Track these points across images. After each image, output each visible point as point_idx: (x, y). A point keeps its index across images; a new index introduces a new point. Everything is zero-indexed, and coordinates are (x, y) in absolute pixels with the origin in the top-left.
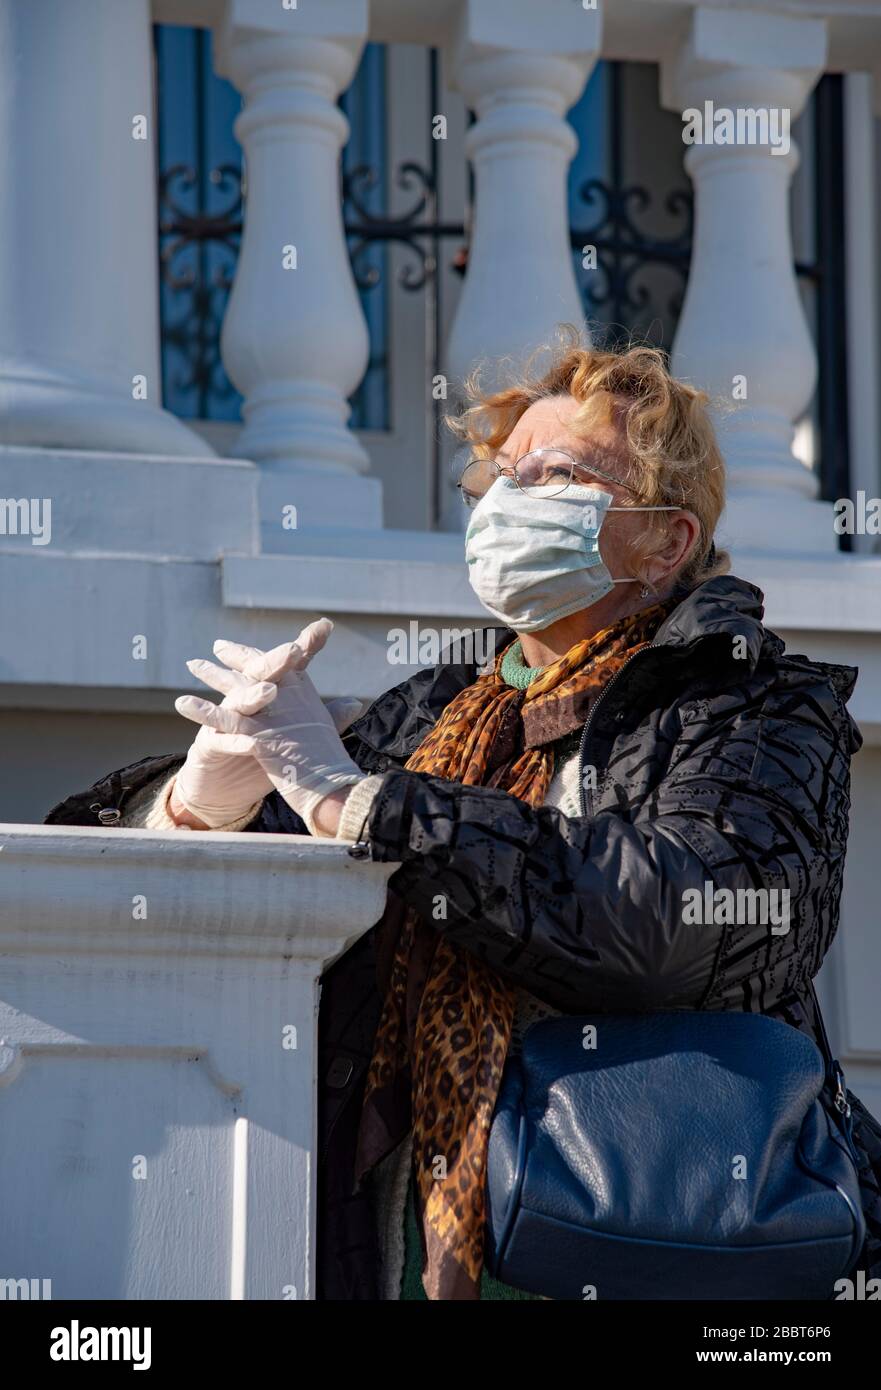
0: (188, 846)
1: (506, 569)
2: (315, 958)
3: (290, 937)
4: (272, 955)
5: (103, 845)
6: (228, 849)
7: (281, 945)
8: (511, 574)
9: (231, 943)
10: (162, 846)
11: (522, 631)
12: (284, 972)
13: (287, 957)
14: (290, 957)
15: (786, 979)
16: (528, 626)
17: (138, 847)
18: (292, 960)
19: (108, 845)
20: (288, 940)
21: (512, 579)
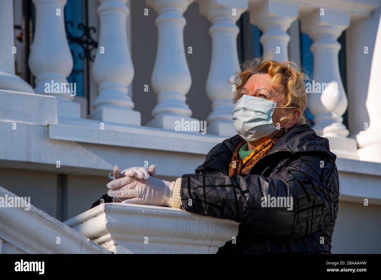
1: (244, 123)
2: (217, 247)
3: (212, 241)
4: (206, 245)
5: (169, 212)
7: (209, 243)
8: (246, 124)
9: (197, 242)
11: (248, 141)
12: (209, 250)
13: (210, 246)
15: (319, 223)
16: (250, 140)
17: (178, 213)
19: (171, 212)
20: (211, 241)
21: (246, 126)
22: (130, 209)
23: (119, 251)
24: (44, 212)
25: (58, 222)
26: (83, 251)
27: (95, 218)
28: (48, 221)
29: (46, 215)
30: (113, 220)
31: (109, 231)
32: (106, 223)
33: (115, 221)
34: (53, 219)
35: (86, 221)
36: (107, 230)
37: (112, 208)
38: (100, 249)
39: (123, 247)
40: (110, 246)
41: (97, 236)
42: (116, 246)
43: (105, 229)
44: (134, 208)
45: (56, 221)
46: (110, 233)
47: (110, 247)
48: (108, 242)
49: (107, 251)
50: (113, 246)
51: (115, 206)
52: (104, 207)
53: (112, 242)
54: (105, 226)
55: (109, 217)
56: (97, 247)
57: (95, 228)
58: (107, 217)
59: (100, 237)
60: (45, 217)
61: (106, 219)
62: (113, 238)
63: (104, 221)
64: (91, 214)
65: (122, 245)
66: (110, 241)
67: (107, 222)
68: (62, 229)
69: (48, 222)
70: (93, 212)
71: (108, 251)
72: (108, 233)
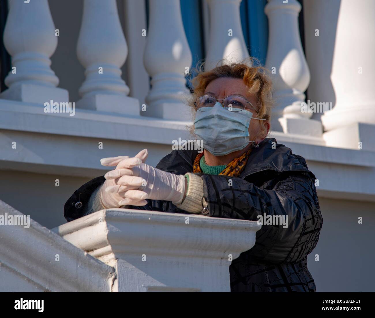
0: (202, 220)
2: (230, 259)
4: (218, 257)
6: (213, 221)
7: (221, 254)
9: (208, 253)
10: (195, 220)
12: (221, 263)
13: (222, 258)
14: (223, 258)
18: (223, 259)
20: (224, 252)
21: (221, 137)
22: (134, 216)
23: (121, 266)
24: (33, 221)
25: (51, 233)
26: (80, 267)
27: (90, 228)
28: (39, 231)
29: (36, 224)
30: (115, 229)
31: (109, 243)
32: (106, 234)
33: (117, 230)
34: (44, 229)
35: (77, 230)
36: (108, 241)
37: (114, 215)
38: (99, 264)
39: (125, 261)
40: (110, 260)
41: (91, 249)
42: (116, 261)
43: (105, 241)
44: (139, 215)
45: (48, 231)
46: (110, 245)
47: (110, 262)
48: (106, 256)
49: (107, 267)
50: (112, 260)
51: (117, 213)
52: (105, 213)
53: (112, 256)
54: (106, 237)
55: (111, 226)
56: (96, 262)
57: (91, 238)
58: (108, 226)
59: (96, 249)
60: (36, 227)
61: (106, 228)
62: (114, 251)
63: (105, 231)
64: (86, 223)
65: (123, 259)
66: (110, 254)
67: (109, 232)
68: (55, 241)
69: (39, 233)
70: (88, 220)
71: (109, 267)
72: (108, 245)
